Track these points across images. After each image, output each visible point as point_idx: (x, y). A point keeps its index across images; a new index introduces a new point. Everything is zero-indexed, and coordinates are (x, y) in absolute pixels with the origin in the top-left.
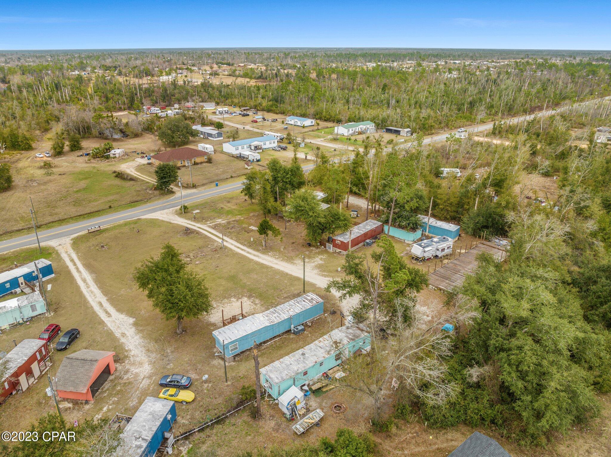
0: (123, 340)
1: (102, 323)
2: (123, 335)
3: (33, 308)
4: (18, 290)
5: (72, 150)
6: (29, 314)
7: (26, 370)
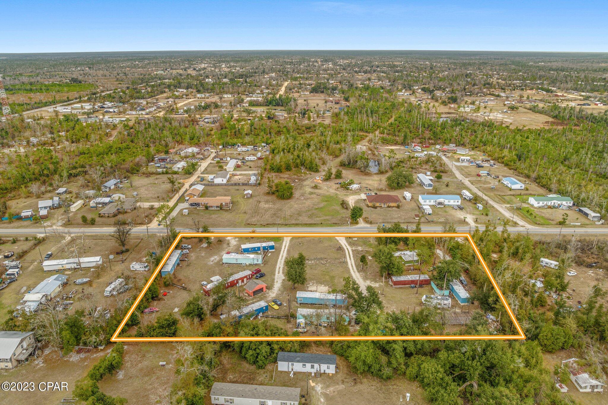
0: (275, 283)
1: (274, 275)
2: (277, 282)
3: (258, 261)
4: (259, 252)
5: (336, 178)
6: (256, 262)
7: (242, 279)
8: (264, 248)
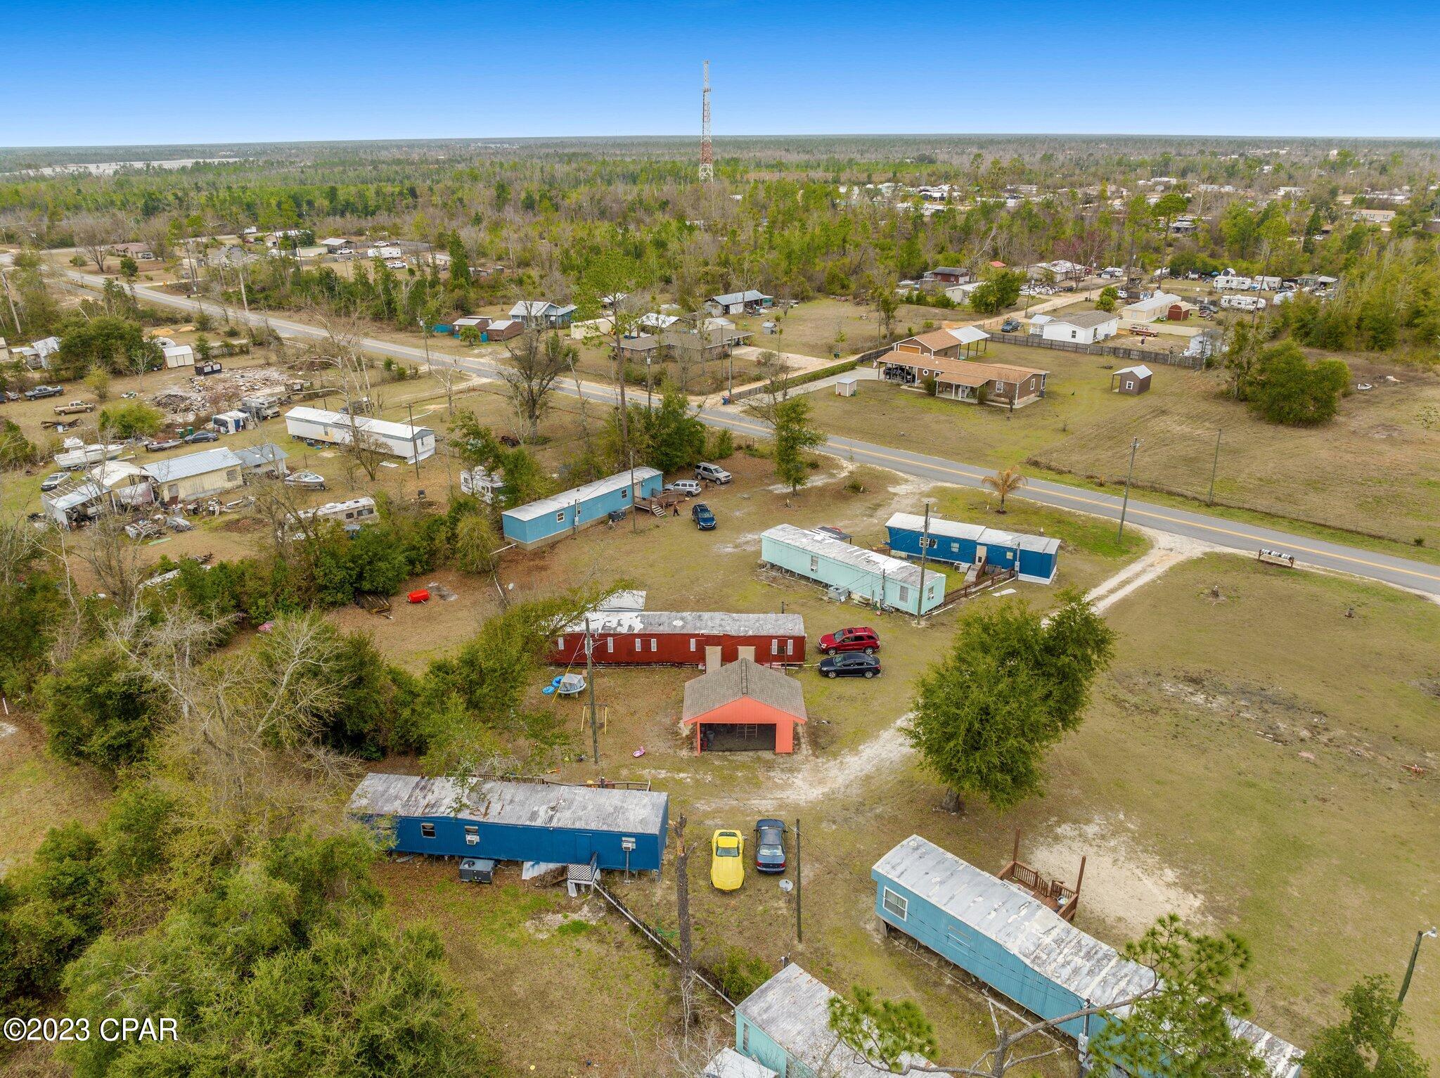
3: (907, 599)
4: (956, 563)
6: (893, 600)
7: (729, 647)
8: (996, 555)
